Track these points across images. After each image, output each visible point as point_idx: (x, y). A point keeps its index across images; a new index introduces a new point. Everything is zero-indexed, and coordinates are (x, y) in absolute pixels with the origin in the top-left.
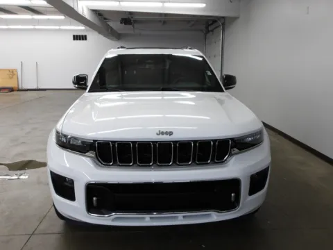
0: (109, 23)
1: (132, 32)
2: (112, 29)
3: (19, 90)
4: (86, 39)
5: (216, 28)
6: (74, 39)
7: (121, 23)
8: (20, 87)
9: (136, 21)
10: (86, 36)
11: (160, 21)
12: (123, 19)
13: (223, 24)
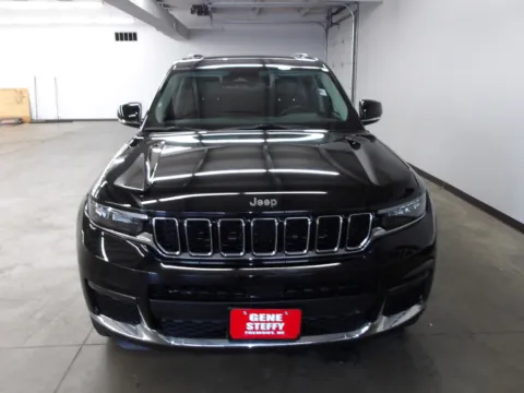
0: (171, 12)
1: (209, 27)
2: (177, 22)
3: (32, 122)
4: (135, 39)
5: (344, 18)
6: (117, 39)
7: (192, 12)
8: (34, 118)
9: (214, 10)
10: (135, 35)
11: (254, 9)
12: (195, 7)
13: (356, 13)
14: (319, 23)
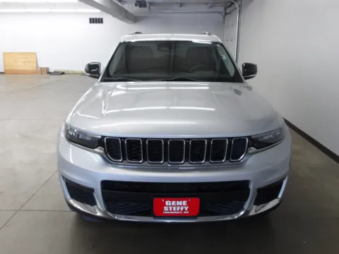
1: (148, 15)
2: (126, 11)
4: (102, 22)
5: (233, 10)
6: (91, 22)
7: (136, 5)
9: (152, 4)
10: (102, 19)
11: (177, 3)
12: (137, 2)
13: (240, 6)
14: (220, 13)
